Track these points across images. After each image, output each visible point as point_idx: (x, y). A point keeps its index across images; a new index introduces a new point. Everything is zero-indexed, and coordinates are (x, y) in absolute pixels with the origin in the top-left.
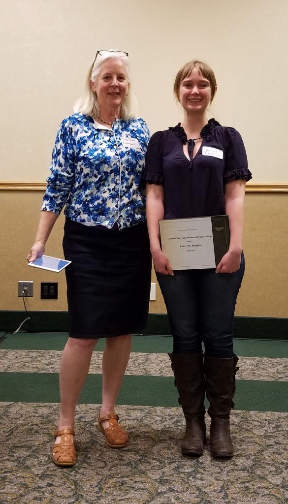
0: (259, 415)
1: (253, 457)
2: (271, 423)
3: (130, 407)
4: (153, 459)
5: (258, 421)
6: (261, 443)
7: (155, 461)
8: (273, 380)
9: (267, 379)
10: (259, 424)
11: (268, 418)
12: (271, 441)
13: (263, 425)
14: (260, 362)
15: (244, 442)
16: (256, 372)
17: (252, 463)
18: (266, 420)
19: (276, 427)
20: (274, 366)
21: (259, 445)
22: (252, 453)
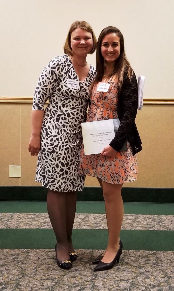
0: (135, 253)
1: (131, 281)
2: (143, 258)
3: (49, 250)
4: (64, 284)
5: (134, 257)
6: (136, 272)
7: (65, 286)
8: (145, 229)
9: (141, 229)
10: (135, 259)
11: (141, 255)
12: (143, 270)
13: (138, 259)
14: (136, 218)
15: (125, 271)
16: (133, 224)
17: (130, 285)
18: (140, 256)
19: (146, 260)
20: (145, 220)
21: (135, 273)
22: (130, 279)
